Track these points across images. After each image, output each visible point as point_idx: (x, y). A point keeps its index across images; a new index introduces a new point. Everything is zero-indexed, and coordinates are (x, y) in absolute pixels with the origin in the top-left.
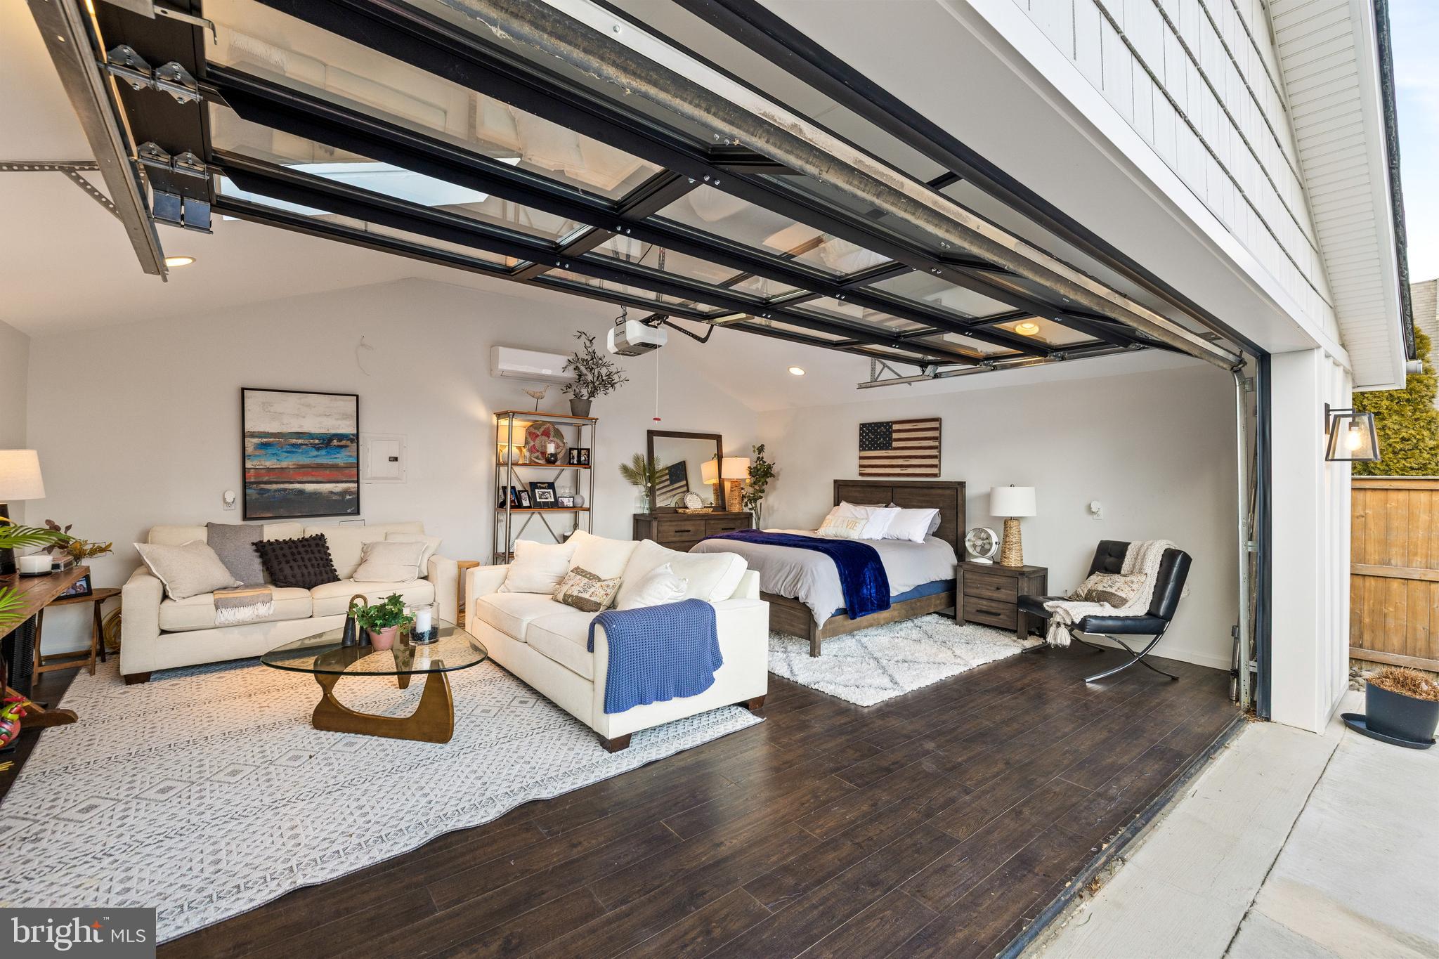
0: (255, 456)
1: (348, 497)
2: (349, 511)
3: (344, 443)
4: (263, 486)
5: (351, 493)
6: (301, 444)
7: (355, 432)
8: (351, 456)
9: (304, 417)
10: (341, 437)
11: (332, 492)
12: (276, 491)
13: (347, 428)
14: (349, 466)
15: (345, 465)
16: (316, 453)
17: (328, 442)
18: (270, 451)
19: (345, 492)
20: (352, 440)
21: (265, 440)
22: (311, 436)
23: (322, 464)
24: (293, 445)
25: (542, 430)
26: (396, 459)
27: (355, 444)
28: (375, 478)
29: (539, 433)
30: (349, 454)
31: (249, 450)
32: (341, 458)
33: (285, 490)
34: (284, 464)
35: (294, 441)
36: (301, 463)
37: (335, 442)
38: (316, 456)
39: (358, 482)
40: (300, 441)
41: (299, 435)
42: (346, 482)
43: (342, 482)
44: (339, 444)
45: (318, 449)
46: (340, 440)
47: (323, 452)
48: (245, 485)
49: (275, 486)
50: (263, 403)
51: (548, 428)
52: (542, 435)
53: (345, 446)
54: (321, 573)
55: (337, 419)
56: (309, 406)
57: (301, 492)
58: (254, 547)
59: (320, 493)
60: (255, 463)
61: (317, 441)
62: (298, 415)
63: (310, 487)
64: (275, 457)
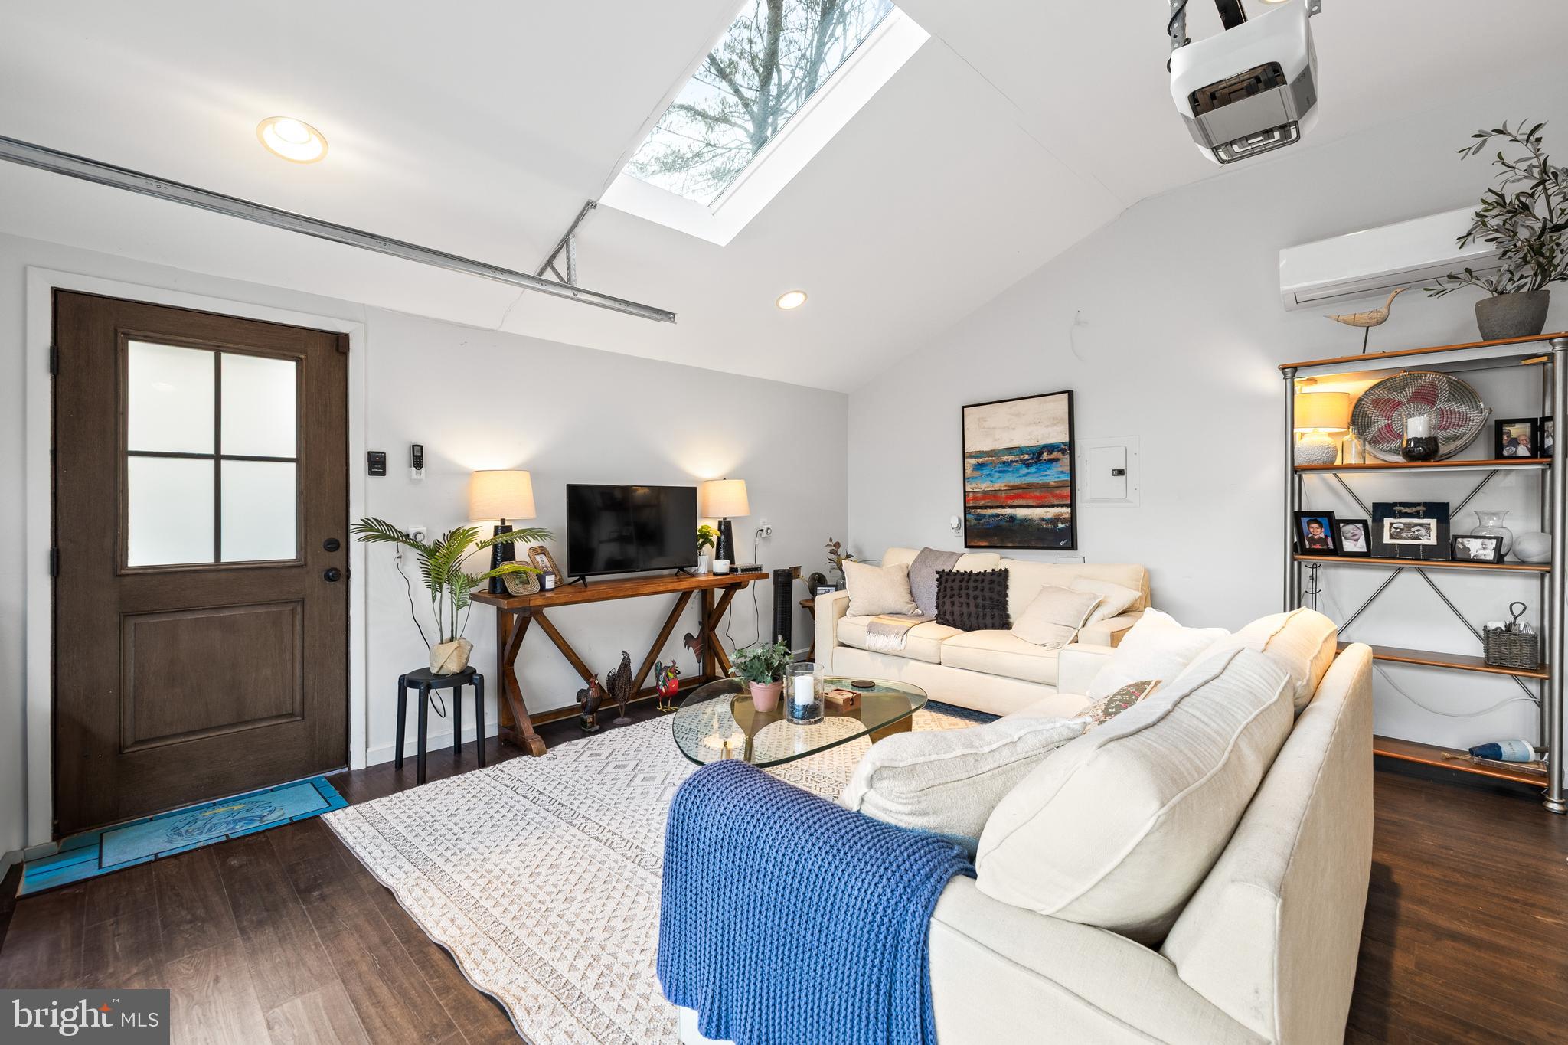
0: (973, 478)
1: (1060, 526)
2: (1062, 544)
3: (1054, 455)
4: (980, 511)
5: (1063, 521)
6: (1012, 462)
7: (1067, 440)
8: (1062, 472)
9: (1014, 429)
10: (1051, 448)
11: (1043, 519)
12: (993, 516)
13: (1058, 435)
14: (1060, 485)
15: (1057, 485)
16: (1025, 471)
17: (1038, 456)
18: (985, 472)
19: (1057, 519)
20: (1063, 451)
21: (981, 460)
22: (1020, 450)
23: (1032, 484)
24: (1005, 463)
25: (1410, 390)
26: (1121, 473)
27: (1067, 456)
28: (1094, 501)
29: (1400, 398)
30: (1060, 469)
31: (969, 471)
32: (1054, 475)
33: (998, 515)
34: (997, 486)
35: (1005, 458)
36: (1012, 484)
37: (1045, 456)
38: (1026, 475)
39: (1072, 505)
40: (1011, 458)
41: (1010, 450)
42: (1058, 506)
43: (1053, 506)
44: (1050, 457)
45: (1028, 466)
46: (1050, 453)
47: (1033, 469)
48: (966, 510)
49: (989, 512)
50: (979, 419)
51: (1432, 383)
52: (1411, 400)
53: (1056, 460)
54: (984, 616)
55: (1047, 427)
56: (1018, 415)
57: (1012, 518)
58: (937, 576)
59: (1031, 520)
60: (972, 486)
61: (1027, 457)
62: (1008, 428)
63: (1021, 513)
64: (989, 478)
